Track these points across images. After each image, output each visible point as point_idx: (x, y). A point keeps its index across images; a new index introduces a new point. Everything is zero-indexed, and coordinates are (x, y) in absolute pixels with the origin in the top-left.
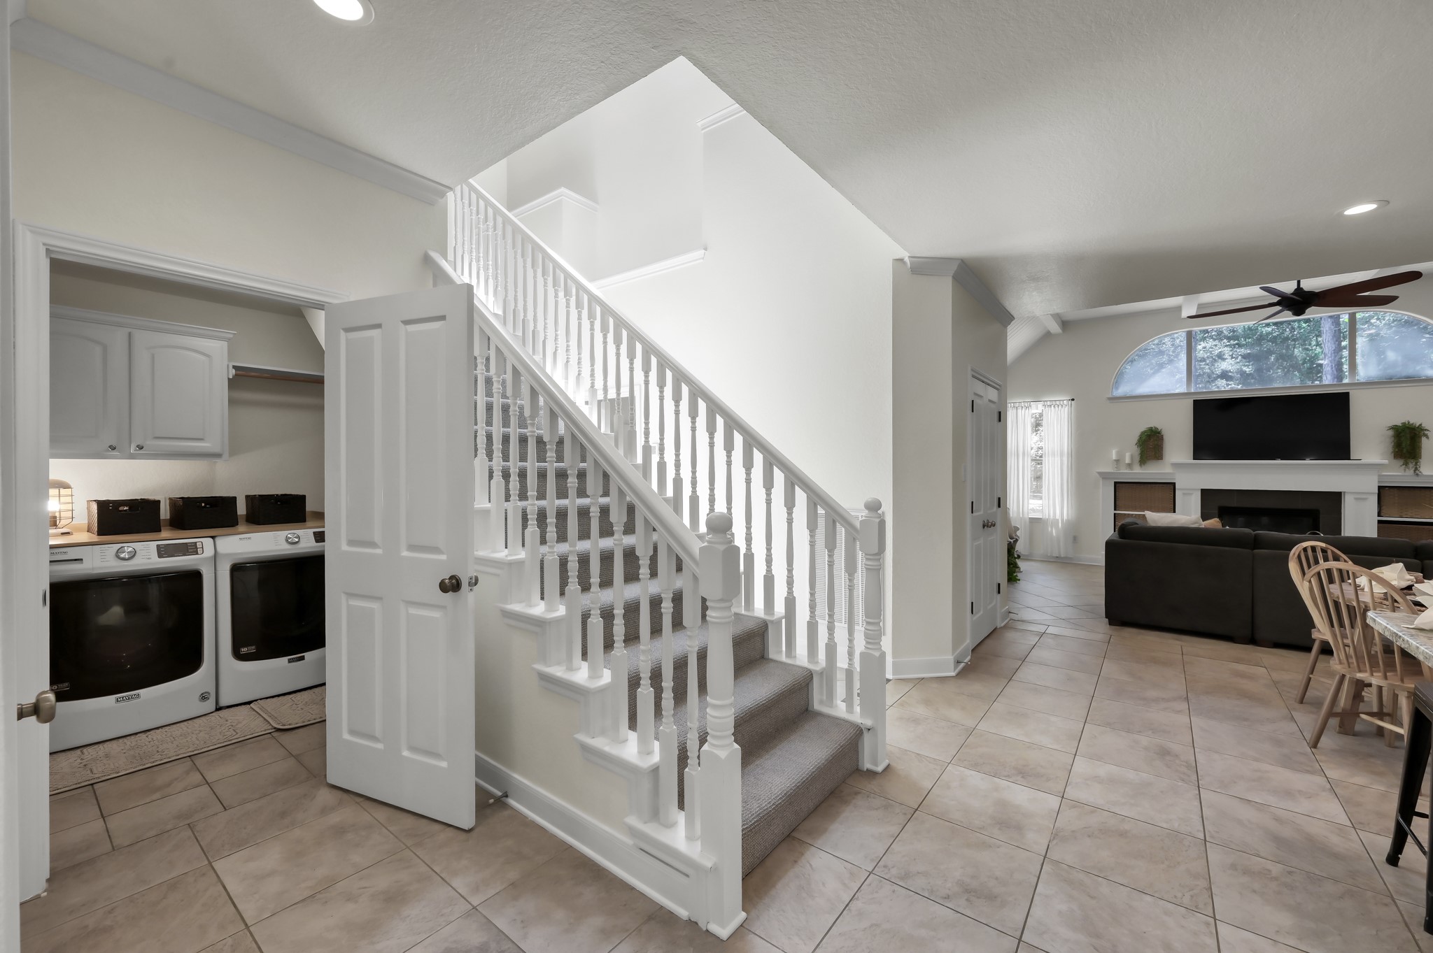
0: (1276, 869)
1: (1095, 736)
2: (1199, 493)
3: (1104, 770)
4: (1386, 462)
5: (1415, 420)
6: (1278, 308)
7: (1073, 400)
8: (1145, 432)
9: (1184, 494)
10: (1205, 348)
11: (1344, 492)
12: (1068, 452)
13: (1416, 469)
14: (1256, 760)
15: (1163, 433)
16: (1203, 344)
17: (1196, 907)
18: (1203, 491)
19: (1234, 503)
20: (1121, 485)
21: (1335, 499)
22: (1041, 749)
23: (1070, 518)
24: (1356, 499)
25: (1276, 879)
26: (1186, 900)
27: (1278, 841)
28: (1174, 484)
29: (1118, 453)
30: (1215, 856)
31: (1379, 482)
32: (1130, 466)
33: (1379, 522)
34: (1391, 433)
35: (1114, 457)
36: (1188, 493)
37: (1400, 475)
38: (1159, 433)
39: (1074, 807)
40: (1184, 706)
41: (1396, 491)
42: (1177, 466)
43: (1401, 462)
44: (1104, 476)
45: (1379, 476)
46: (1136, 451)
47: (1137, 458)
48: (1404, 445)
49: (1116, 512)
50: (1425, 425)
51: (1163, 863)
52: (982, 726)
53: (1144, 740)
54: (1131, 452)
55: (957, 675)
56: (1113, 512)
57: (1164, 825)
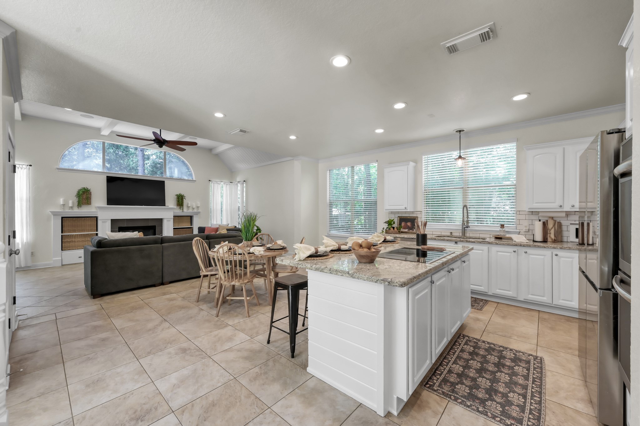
0: (257, 370)
1: (151, 364)
2: (110, 221)
3: (173, 378)
4: (175, 207)
5: (182, 193)
6: (153, 142)
7: (31, 166)
8: (81, 190)
9: (103, 222)
10: (88, 151)
11: (164, 218)
12: (27, 199)
13: (183, 209)
14: (211, 332)
15: (91, 191)
16: (88, 150)
17: (262, 409)
18: (112, 220)
19: (125, 225)
20: (65, 219)
21: (161, 221)
22: (132, 394)
23: (29, 240)
24: (167, 221)
25: (261, 374)
26: (258, 411)
27: (246, 358)
28: (97, 218)
29: (64, 201)
30: (244, 381)
31: (174, 214)
32: (72, 208)
33: (174, 229)
34: (176, 197)
35: (62, 203)
36: (104, 221)
37: (179, 212)
38: (89, 191)
39: (183, 411)
40: (166, 325)
41: (177, 217)
42: (100, 208)
43: (179, 207)
44: (55, 214)
45: (174, 212)
46: (76, 200)
47: (77, 204)
48: (180, 201)
49: (63, 234)
50: (185, 195)
51: (237, 402)
52: (77, 410)
53: (172, 350)
54: (72, 201)
55: (10, 387)
56: (61, 234)
57: (220, 384)
